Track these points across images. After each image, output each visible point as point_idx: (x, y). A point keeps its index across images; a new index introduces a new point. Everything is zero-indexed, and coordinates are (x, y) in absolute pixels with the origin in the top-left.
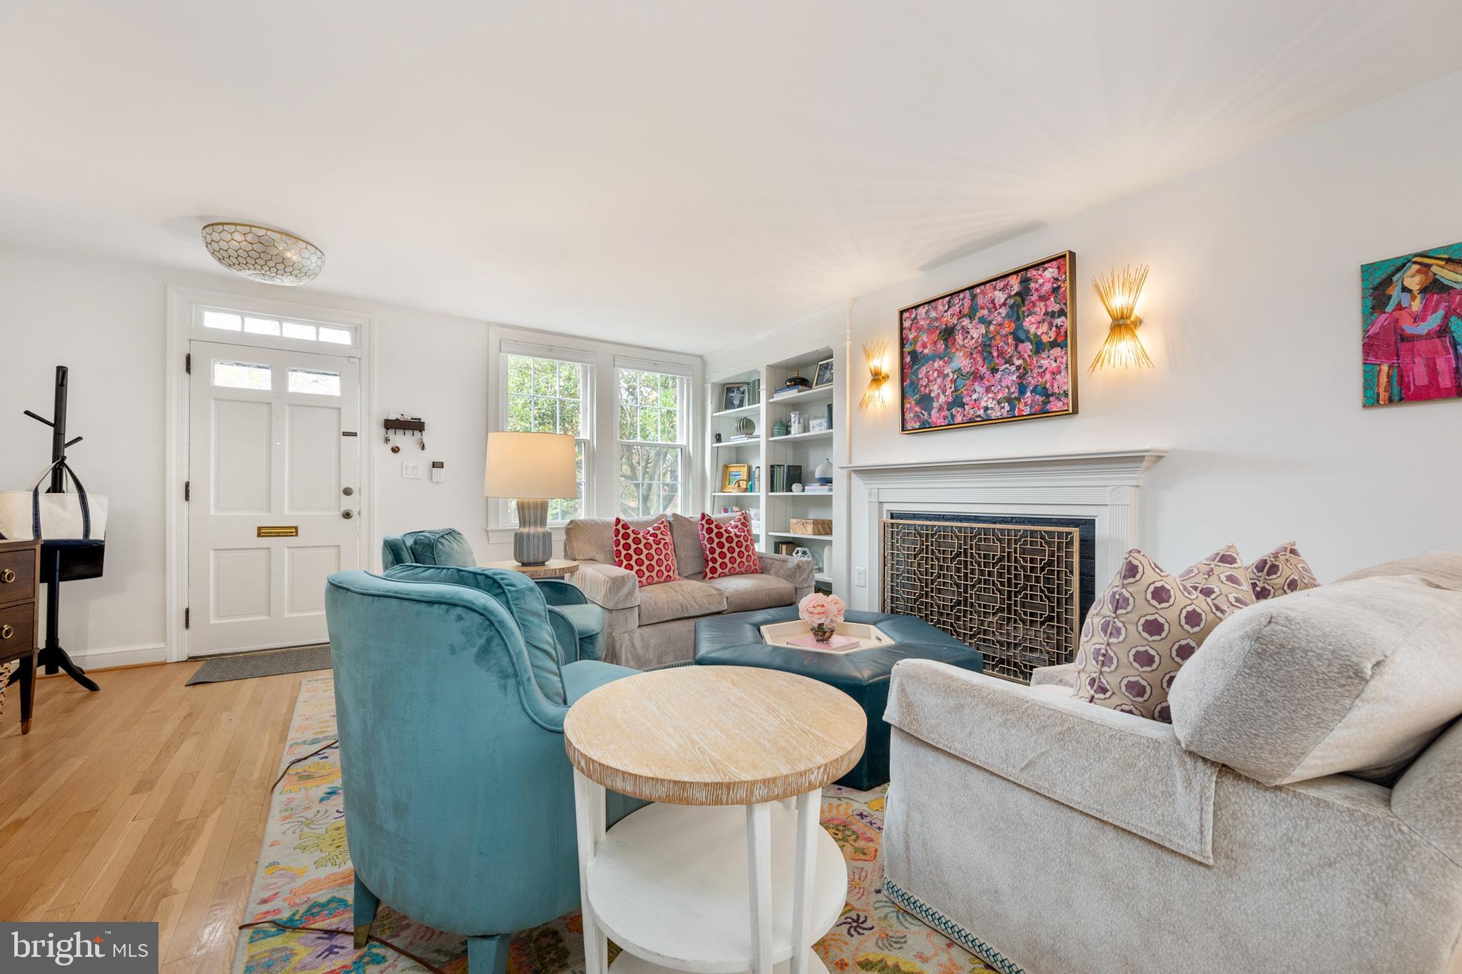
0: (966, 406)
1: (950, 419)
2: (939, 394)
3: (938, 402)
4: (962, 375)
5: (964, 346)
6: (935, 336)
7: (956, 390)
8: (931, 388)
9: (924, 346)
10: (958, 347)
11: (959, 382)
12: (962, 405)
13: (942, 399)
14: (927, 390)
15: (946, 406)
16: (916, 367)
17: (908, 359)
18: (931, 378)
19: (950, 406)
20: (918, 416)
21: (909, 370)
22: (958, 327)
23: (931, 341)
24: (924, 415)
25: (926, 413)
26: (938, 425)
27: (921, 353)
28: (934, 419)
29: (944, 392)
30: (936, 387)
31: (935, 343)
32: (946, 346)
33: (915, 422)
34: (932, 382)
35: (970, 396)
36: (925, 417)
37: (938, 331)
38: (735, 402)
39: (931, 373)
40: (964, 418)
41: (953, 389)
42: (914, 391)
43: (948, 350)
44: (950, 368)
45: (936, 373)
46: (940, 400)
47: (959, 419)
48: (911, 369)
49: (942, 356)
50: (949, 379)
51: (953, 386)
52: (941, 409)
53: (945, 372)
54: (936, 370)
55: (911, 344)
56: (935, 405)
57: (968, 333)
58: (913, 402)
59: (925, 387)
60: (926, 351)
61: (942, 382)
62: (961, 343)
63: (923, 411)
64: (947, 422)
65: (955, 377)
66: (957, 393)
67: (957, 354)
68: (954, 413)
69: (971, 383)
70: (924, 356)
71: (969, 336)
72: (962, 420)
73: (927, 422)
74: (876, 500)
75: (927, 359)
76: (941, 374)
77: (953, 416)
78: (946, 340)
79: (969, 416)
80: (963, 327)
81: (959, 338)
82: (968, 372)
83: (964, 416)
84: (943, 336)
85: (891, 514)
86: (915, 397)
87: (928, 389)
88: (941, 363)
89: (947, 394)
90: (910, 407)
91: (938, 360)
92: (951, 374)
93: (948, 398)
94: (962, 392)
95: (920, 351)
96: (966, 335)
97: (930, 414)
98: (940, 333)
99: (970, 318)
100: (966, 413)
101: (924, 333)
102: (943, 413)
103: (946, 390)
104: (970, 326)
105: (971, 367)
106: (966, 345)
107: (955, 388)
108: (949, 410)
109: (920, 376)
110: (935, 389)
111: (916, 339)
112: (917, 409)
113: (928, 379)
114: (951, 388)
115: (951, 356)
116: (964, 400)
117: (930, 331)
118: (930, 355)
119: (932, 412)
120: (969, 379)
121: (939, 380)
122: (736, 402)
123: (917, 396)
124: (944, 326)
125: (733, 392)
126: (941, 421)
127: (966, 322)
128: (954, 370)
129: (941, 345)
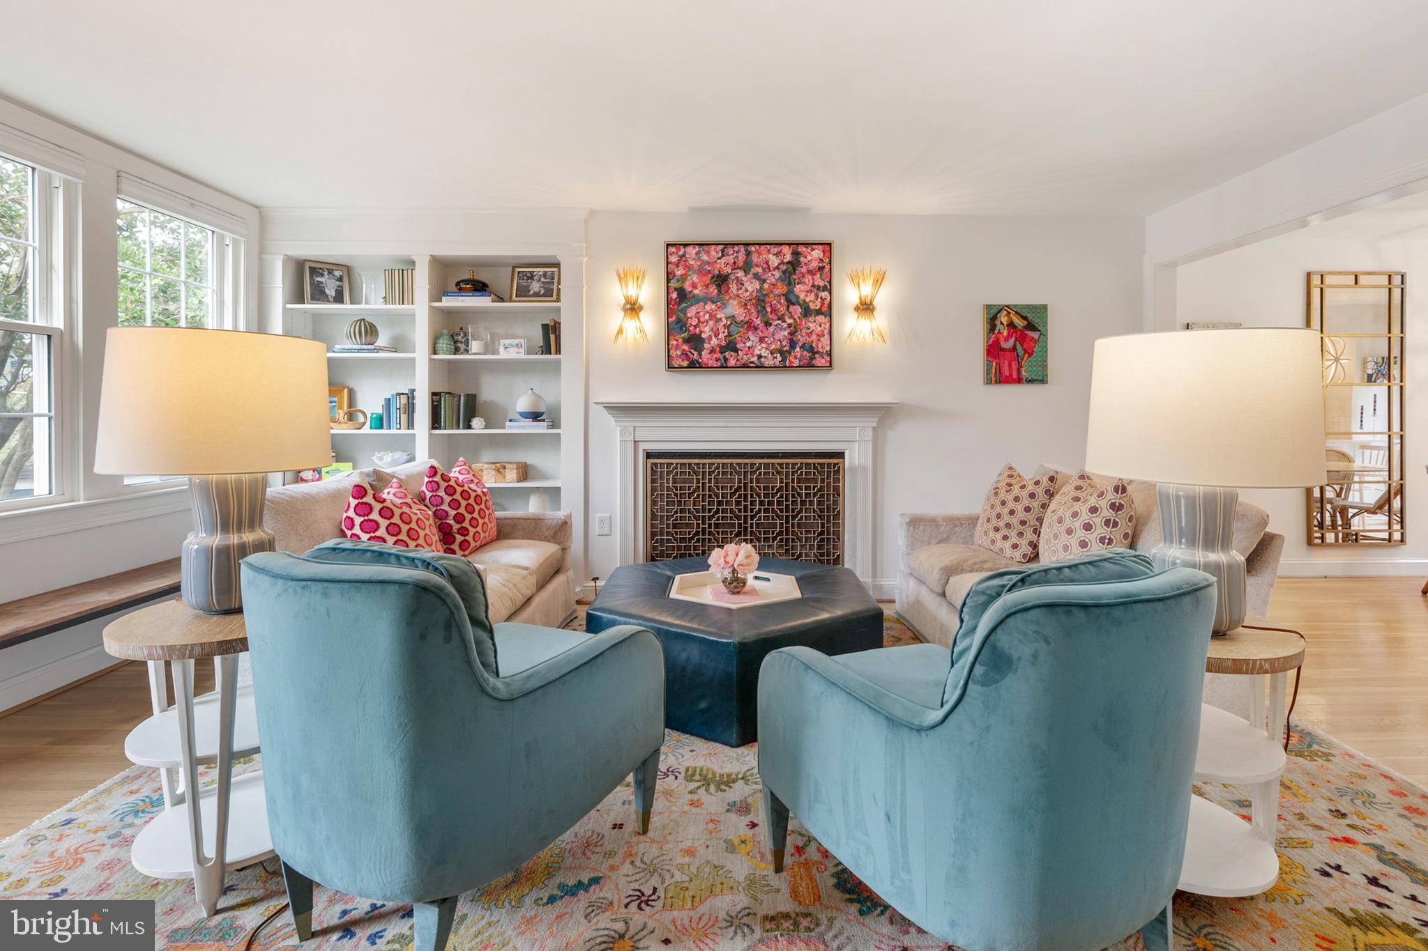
0: (739, 352)
1: (723, 361)
2: (710, 336)
3: (710, 344)
4: (736, 322)
5: (738, 296)
6: (707, 279)
7: (729, 335)
8: (702, 329)
9: (694, 286)
10: (732, 295)
11: (733, 328)
12: (736, 350)
13: (714, 341)
14: (698, 330)
15: (718, 349)
16: (684, 305)
17: (674, 295)
18: (702, 319)
19: (723, 349)
20: (686, 354)
21: (676, 307)
22: (732, 277)
23: (702, 283)
24: (693, 355)
25: (696, 353)
26: (709, 366)
27: (691, 292)
28: (705, 360)
29: (717, 335)
30: (707, 329)
31: (707, 286)
32: (719, 291)
33: (683, 360)
34: (703, 323)
35: (744, 343)
36: (695, 357)
37: (710, 275)
38: (327, 291)
39: (702, 314)
40: (738, 363)
41: (726, 334)
42: (681, 329)
43: (721, 296)
44: (724, 313)
45: (707, 316)
46: (712, 342)
47: (732, 362)
48: (678, 306)
49: (715, 300)
50: (722, 324)
51: (726, 331)
52: (712, 351)
53: (718, 316)
54: (708, 312)
55: (678, 281)
56: (706, 346)
57: (743, 284)
58: (680, 340)
59: (695, 327)
60: (696, 292)
61: (715, 325)
62: (735, 292)
63: (692, 351)
64: (719, 364)
65: (729, 323)
66: (730, 338)
67: (731, 301)
68: (727, 357)
69: (746, 331)
70: (694, 296)
71: (743, 288)
72: (736, 364)
73: (698, 362)
74: (631, 438)
75: (697, 300)
76: (712, 317)
77: (726, 360)
78: (719, 286)
79: (743, 362)
80: (737, 278)
81: (733, 288)
82: (742, 321)
83: (738, 360)
84: (715, 281)
85: (647, 453)
86: (682, 335)
87: (698, 329)
88: (713, 306)
89: (720, 337)
90: (677, 345)
91: (709, 303)
92: (724, 320)
93: (721, 342)
94: (735, 338)
95: (690, 290)
96: (740, 286)
97: (700, 355)
98: (712, 278)
99: (745, 272)
100: (739, 358)
101: (694, 273)
102: (715, 356)
103: (719, 334)
104: (744, 279)
105: (745, 317)
106: (741, 296)
107: (728, 333)
108: (722, 353)
109: (689, 315)
110: (706, 332)
111: (683, 278)
112: (686, 347)
113: (699, 320)
114: (724, 332)
115: (725, 302)
116: (738, 346)
117: (701, 272)
118: (701, 295)
119: (703, 353)
120: (742, 327)
121: (711, 323)
123: (686, 334)
124: (716, 272)
125: (322, 275)
126: (712, 363)
127: (740, 274)
128: (728, 316)
129: (713, 290)
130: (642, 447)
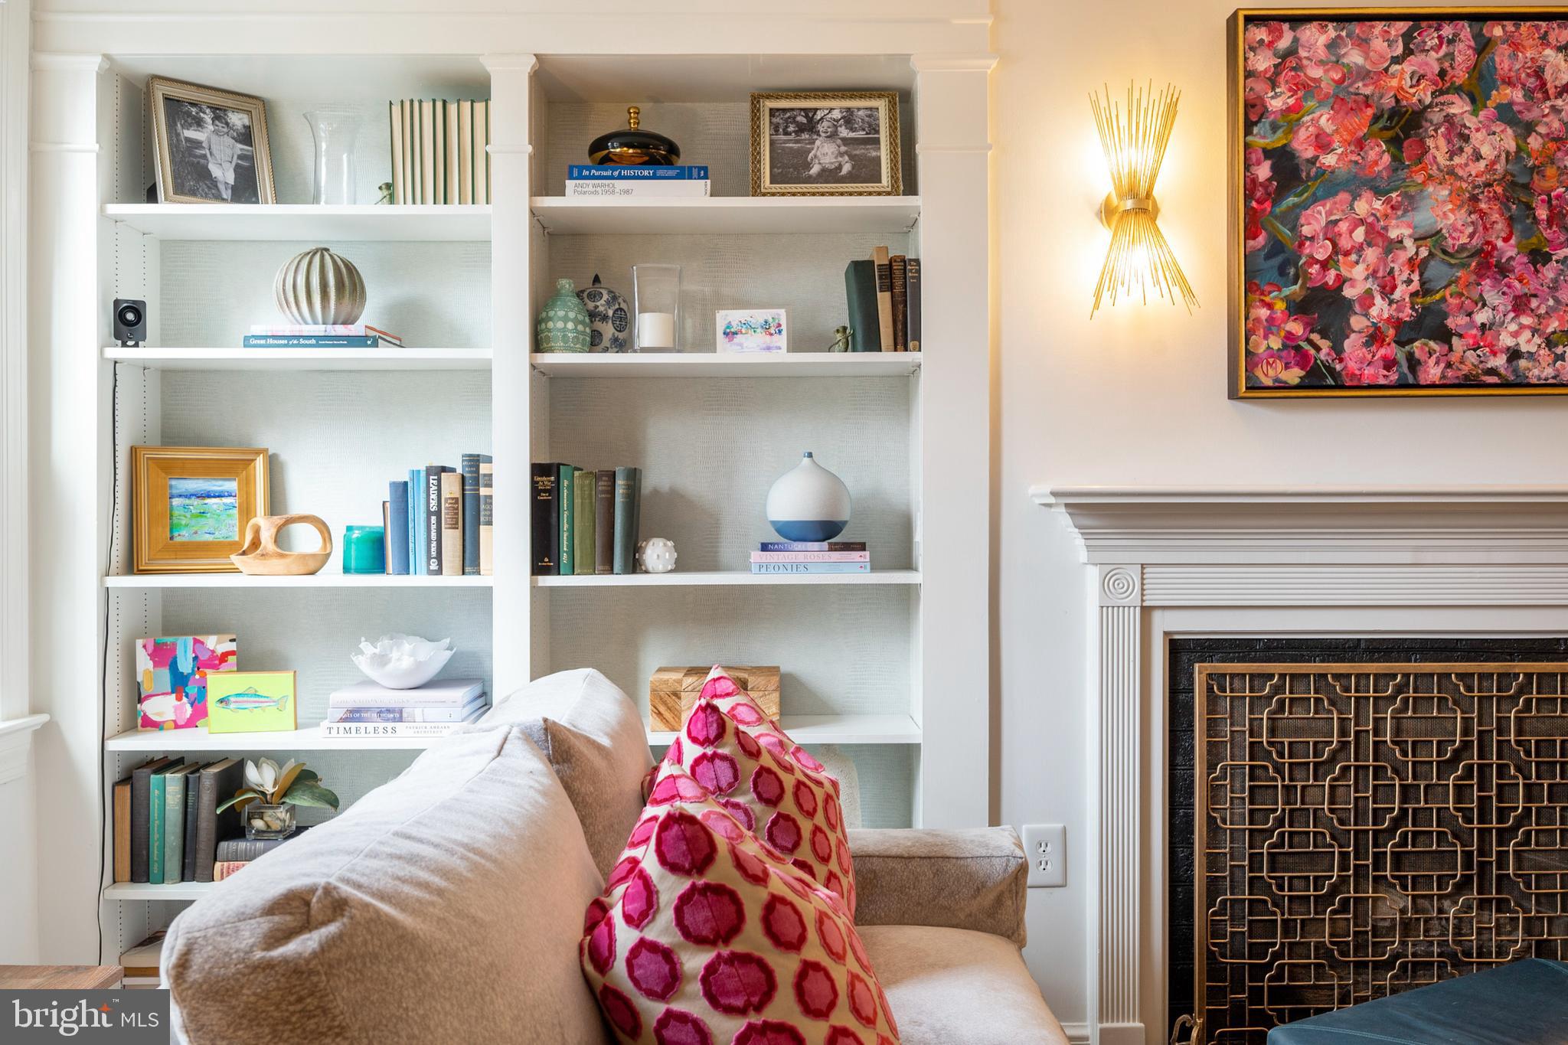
0: (1455, 340)
1: (1405, 369)
2: (1369, 293)
3: (1367, 315)
4: (1445, 252)
5: (1451, 172)
6: (1360, 122)
7: (1425, 290)
8: (1344, 272)
9: (1322, 143)
10: (1434, 171)
11: (1436, 269)
12: (1445, 336)
13: (1380, 308)
14: (1331, 277)
15: (1391, 332)
16: (1292, 200)
17: (1264, 171)
18: (1345, 243)
19: (1406, 332)
20: (1298, 348)
21: (1267, 206)
22: (1436, 116)
23: (1346, 136)
24: (1318, 349)
25: (1325, 345)
26: (1366, 382)
27: (1313, 161)
28: (1352, 365)
29: (1387, 289)
30: (1359, 272)
31: (1360, 144)
32: (1394, 158)
33: (1287, 367)
34: (1347, 254)
35: (1469, 315)
36: (1322, 355)
37: (1370, 112)
38: (215, 171)
39: (1343, 227)
40: (1450, 373)
41: (1415, 286)
42: (1282, 271)
43: (1403, 174)
44: (1409, 226)
45: (1359, 234)
46: (1374, 312)
47: (1433, 372)
48: (1275, 203)
49: (1383, 185)
50: (1403, 256)
51: (1416, 277)
52: (1375, 337)
53: (1393, 234)
54: (1362, 222)
55: (1274, 128)
56: (1357, 322)
57: (1466, 138)
58: (1280, 306)
59: (1325, 265)
60: (1329, 160)
61: (1383, 260)
62: (1442, 160)
63: (1315, 337)
64: (1394, 377)
65: (1424, 253)
66: (1429, 299)
67: (1431, 189)
68: (1417, 354)
69: (1473, 278)
70: (1322, 172)
71: (1468, 150)
72: (1443, 376)
73: (1331, 371)
74: (1135, 598)
75: (1330, 185)
76: (1376, 234)
77: (1414, 363)
78: (1395, 143)
79: (1465, 370)
80: (1449, 119)
81: (1438, 148)
82: (1463, 247)
83: (1449, 365)
84: (1385, 128)
85: (1171, 641)
86: (1286, 291)
87: (1332, 273)
88: (1378, 204)
89: (1397, 295)
90: (1271, 320)
91: (1367, 195)
92: (1409, 243)
93: (1399, 310)
94: (1444, 299)
95: (1309, 153)
96: (1457, 142)
97: (1338, 349)
98: (1376, 118)
99: (1473, 101)
100: (1454, 357)
101: (1321, 103)
102: (1382, 352)
103: (1394, 288)
104: (1471, 122)
105: (1471, 236)
106: (1461, 173)
107: (1422, 283)
108: (1401, 344)
109: (1306, 231)
110: (1358, 279)
111: (1292, 116)
112: (1296, 327)
113: (1335, 245)
114: (1409, 282)
115: (1412, 190)
116: (1450, 323)
117: (1342, 102)
118: (1343, 170)
119: (1347, 344)
120: (1464, 266)
121: (1371, 254)
122: (224, 173)
123: (1296, 287)
124: (1388, 102)
125: (199, 123)
126: (1374, 373)
127: (1459, 107)
128: (1421, 232)
129: (1379, 155)
130: (1164, 624)
